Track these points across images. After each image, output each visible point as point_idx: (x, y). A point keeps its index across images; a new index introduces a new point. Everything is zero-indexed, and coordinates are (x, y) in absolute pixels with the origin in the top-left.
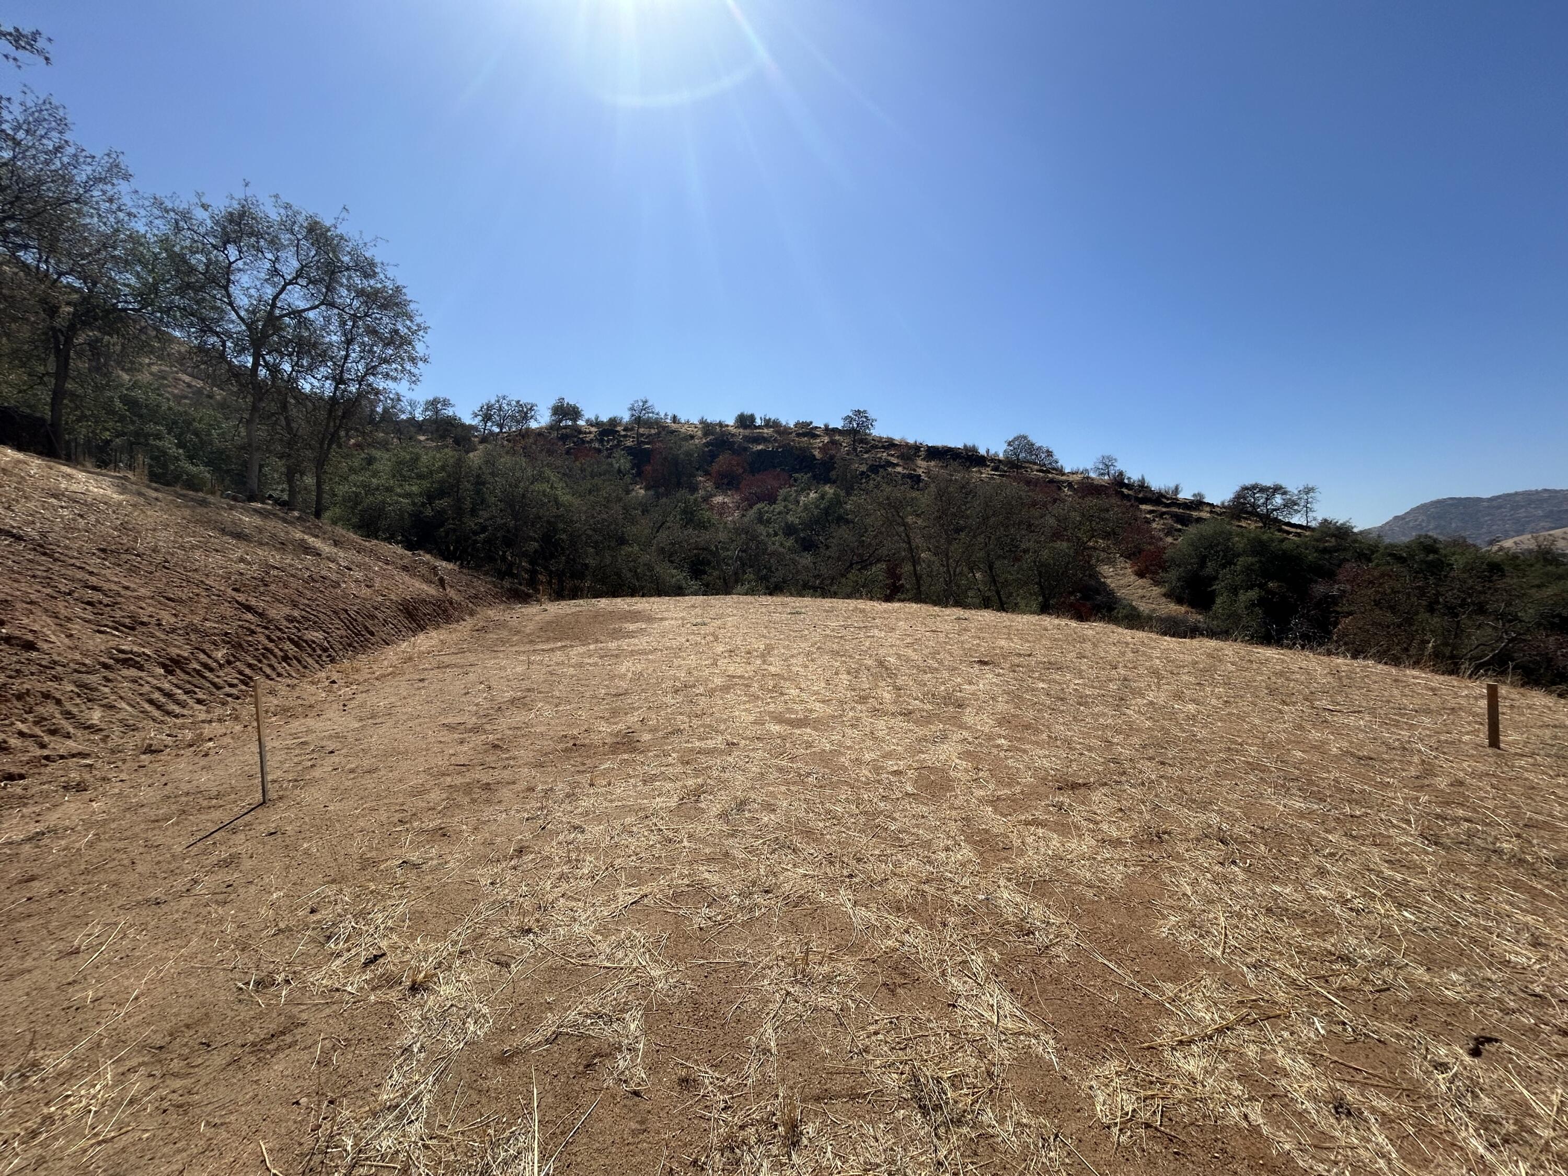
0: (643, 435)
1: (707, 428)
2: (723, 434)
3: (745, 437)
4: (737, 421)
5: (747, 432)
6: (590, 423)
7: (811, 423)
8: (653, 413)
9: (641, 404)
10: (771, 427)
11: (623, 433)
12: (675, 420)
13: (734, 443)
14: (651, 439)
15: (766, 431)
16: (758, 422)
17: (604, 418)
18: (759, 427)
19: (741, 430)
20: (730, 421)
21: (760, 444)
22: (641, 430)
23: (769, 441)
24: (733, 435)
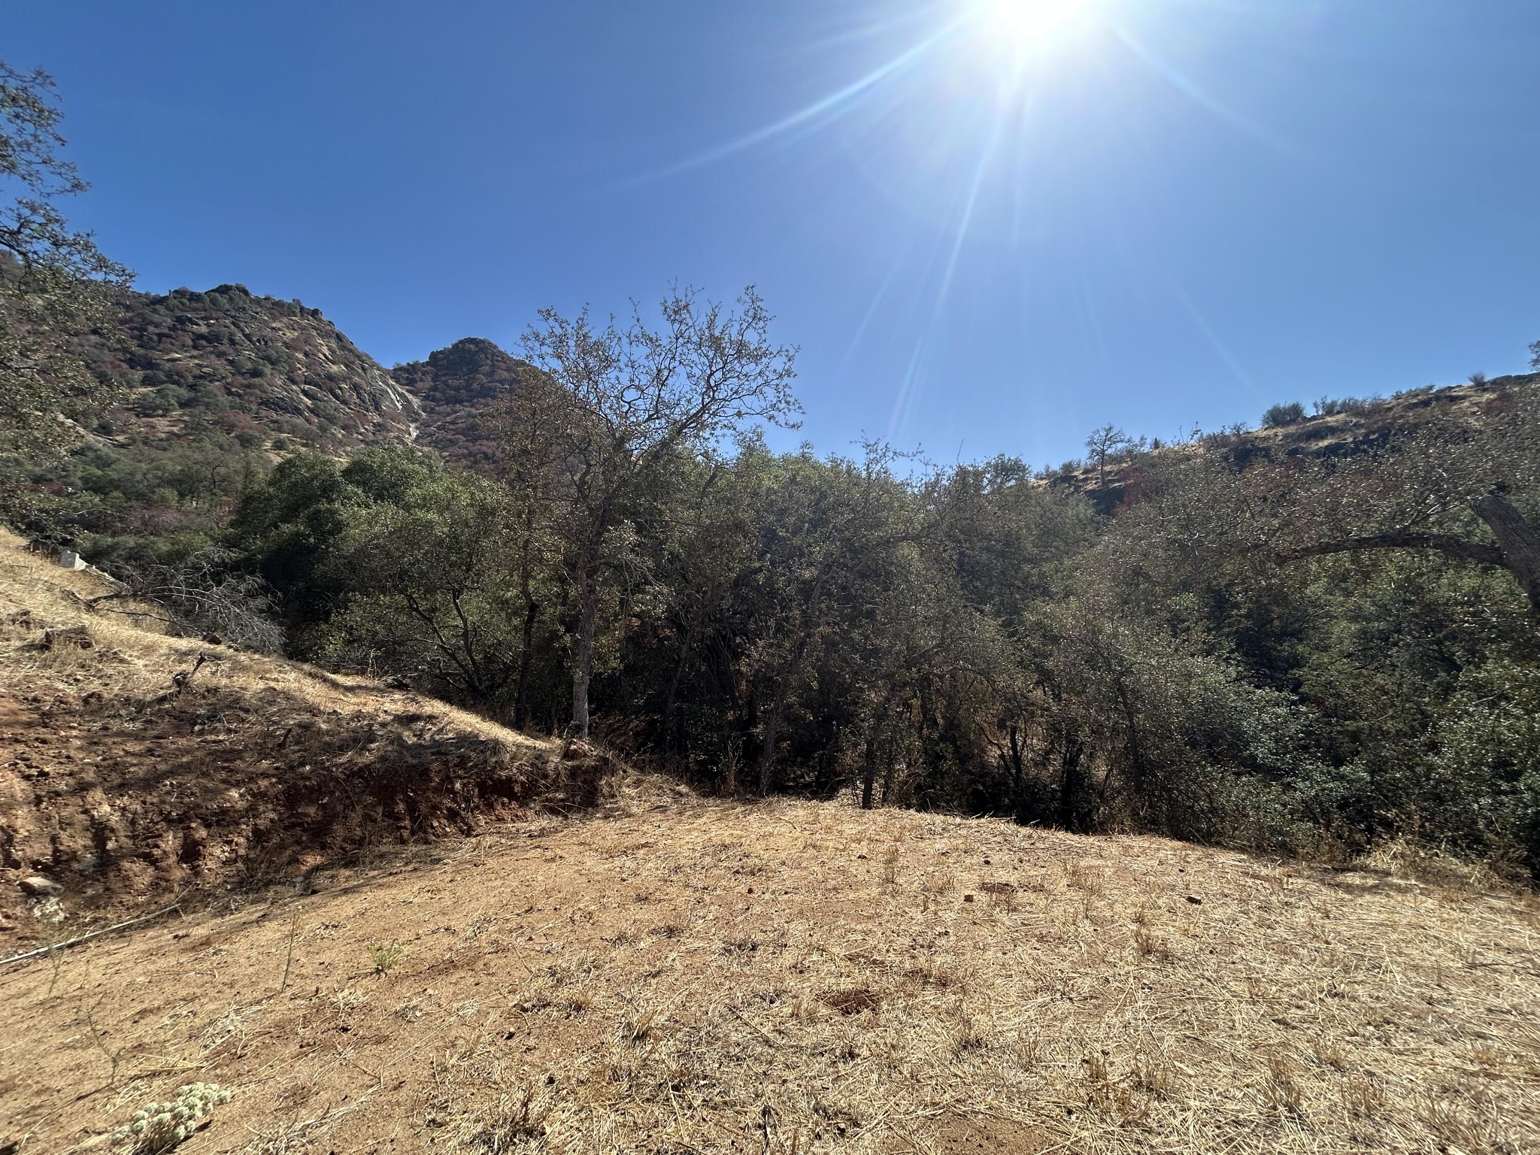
0: (1110, 473)
1: (1214, 442)
2: (1244, 442)
3: (1286, 437)
4: (1266, 421)
5: (1292, 429)
6: (1039, 477)
7: (1431, 388)
8: (1122, 441)
9: (1103, 434)
10: (1339, 413)
11: (1082, 477)
12: (1156, 445)
13: (1267, 450)
14: (1123, 475)
15: (1329, 419)
16: (1310, 412)
17: (1056, 466)
18: (1314, 418)
19: (1280, 431)
20: (1255, 426)
21: (1323, 438)
22: (1107, 468)
23: (1343, 431)
24: (1265, 439)
